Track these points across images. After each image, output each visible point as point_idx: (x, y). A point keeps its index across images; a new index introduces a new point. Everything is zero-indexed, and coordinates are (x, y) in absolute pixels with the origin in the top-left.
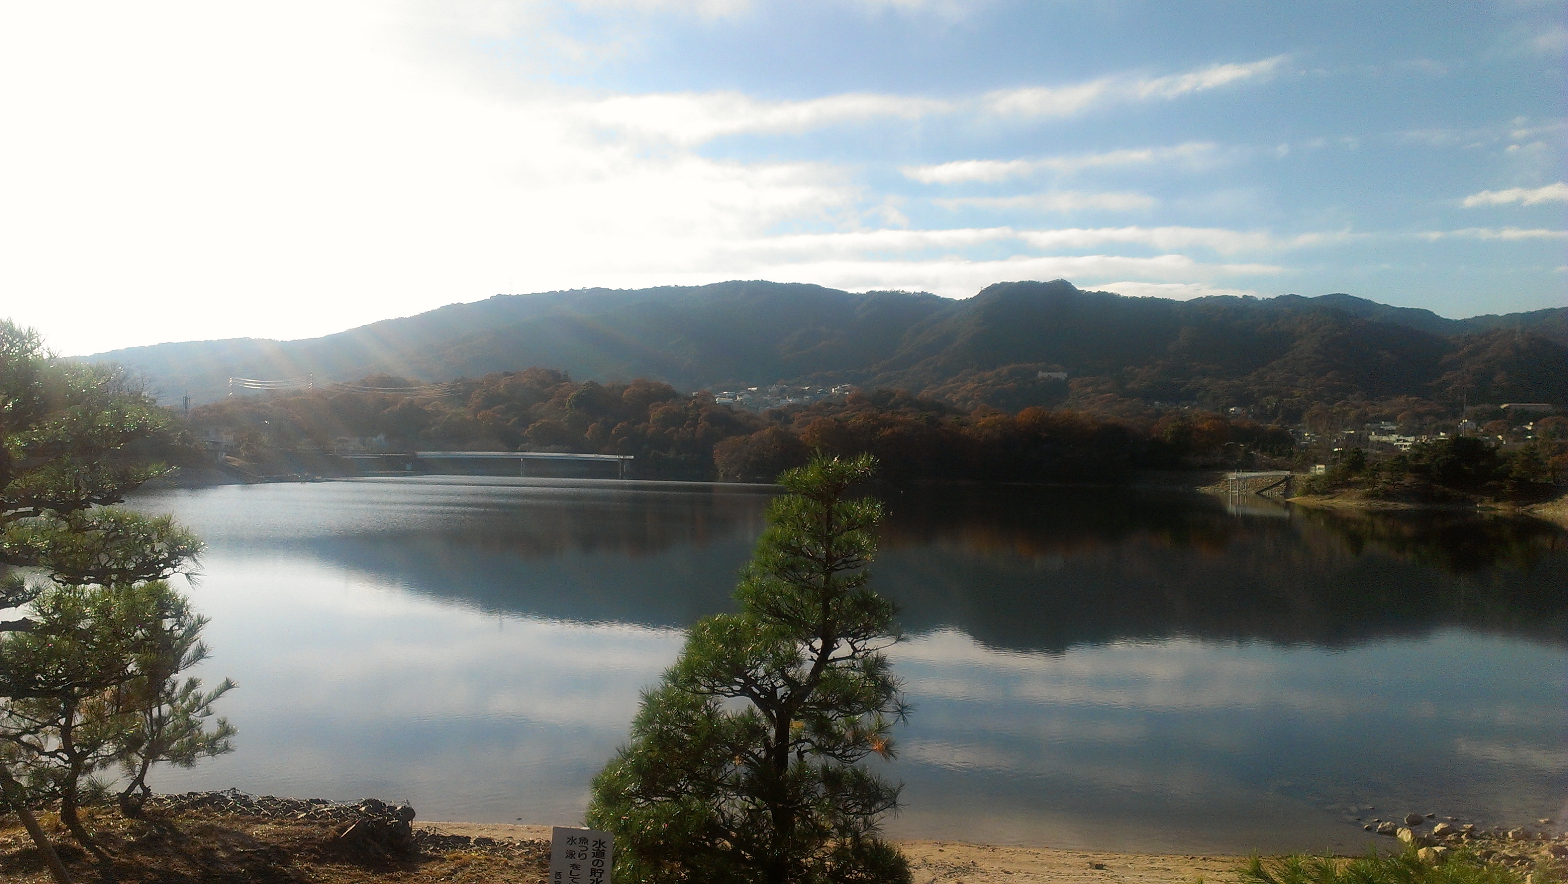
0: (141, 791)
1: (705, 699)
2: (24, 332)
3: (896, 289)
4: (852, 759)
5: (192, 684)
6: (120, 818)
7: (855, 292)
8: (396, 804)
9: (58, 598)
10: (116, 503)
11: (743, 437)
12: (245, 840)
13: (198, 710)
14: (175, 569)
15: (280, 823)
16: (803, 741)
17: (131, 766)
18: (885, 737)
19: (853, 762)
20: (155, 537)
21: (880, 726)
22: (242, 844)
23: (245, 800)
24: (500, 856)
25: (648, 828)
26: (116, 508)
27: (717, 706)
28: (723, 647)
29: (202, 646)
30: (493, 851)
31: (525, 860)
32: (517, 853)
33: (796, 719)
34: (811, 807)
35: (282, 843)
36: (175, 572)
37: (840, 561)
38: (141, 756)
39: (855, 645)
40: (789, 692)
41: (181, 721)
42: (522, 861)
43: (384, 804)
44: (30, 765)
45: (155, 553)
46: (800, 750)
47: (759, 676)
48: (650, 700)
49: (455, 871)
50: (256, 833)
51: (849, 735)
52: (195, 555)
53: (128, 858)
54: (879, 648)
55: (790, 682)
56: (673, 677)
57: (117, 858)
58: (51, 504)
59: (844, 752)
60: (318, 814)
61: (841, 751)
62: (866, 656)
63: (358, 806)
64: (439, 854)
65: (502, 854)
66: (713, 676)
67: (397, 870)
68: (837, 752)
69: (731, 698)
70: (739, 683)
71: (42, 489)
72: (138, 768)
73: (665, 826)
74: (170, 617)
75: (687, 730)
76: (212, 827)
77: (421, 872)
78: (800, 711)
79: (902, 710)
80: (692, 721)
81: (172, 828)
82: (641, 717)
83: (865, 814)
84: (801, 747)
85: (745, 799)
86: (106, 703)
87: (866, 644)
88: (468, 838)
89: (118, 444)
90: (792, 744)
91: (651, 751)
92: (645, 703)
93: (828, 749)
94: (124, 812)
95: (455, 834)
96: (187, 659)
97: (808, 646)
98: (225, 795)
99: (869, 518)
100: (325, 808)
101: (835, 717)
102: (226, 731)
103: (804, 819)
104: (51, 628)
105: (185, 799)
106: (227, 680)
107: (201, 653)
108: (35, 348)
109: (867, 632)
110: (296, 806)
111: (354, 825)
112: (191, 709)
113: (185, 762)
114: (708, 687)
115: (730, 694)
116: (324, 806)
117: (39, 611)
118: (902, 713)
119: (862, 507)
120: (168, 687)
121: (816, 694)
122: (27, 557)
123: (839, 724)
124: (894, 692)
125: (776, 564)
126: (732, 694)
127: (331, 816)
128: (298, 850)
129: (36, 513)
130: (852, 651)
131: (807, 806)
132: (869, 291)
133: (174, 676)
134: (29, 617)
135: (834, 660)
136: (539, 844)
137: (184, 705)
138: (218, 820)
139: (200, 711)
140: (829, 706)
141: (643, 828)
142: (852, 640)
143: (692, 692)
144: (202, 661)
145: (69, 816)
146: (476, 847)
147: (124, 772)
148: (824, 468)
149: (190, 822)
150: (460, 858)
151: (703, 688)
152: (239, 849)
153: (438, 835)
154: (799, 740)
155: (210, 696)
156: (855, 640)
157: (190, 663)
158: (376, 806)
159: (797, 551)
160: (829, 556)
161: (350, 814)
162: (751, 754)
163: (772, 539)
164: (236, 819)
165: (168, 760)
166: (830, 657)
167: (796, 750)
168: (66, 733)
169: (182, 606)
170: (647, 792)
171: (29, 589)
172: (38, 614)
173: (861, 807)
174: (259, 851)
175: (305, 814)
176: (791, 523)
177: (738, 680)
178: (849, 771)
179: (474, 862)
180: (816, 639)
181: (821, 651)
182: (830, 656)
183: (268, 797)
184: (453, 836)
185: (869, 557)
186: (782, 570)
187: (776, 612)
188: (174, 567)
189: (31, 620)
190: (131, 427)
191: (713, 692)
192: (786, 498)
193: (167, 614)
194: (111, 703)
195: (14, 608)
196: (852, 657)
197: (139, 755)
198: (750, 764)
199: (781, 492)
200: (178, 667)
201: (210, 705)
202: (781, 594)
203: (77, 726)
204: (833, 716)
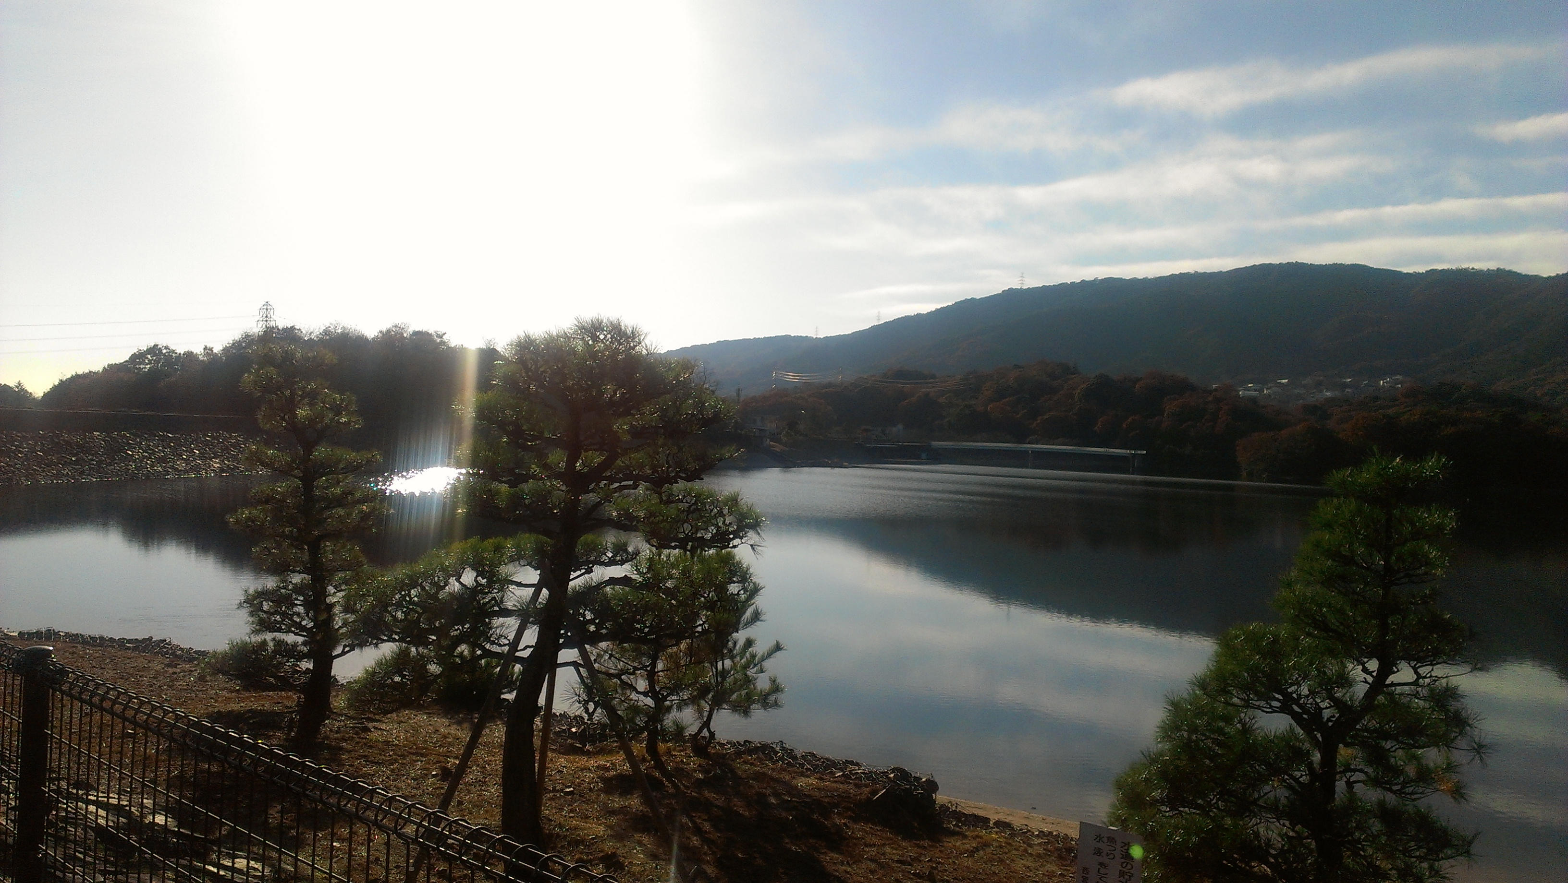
0: (707, 734)
1: (1239, 712)
2: (629, 332)
3: (1464, 266)
4: (1413, 797)
5: (749, 643)
6: (691, 757)
7: (1411, 271)
8: (921, 776)
9: (650, 560)
10: (697, 480)
11: (1272, 434)
12: (793, 790)
13: (753, 668)
14: (743, 540)
15: (821, 779)
16: (1355, 770)
17: (700, 711)
18: (1455, 778)
19: (1414, 800)
20: (726, 511)
21: (1449, 764)
22: (789, 794)
23: (790, 753)
24: (1019, 842)
25: (1177, 839)
26: (697, 485)
27: (1253, 721)
28: (1260, 658)
29: (757, 611)
30: (1013, 835)
31: (1044, 849)
32: (1037, 841)
33: (1347, 745)
34: (1363, 843)
35: (822, 797)
36: (742, 543)
37: (1402, 575)
38: (708, 704)
39: (1418, 670)
40: (1337, 715)
41: (739, 676)
42: (1041, 851)
43: (910, 774)
44: (624, 701)
45: (726, 525)
46: (1349, 780)
47: (1302, 693)
48: (1175, 706)
49: (977, 850)
50: (801, 785)
51: (1411, 771)
52: (758, 528)
53: (697, 793)
54: (1450, 676)
55: (1338, 703)
56: (1202, 684)
57: (689, 792)
58: (646, 479)
59: (1403, 787)
60: (853, 775)
61: (1399, 787)
62: (1433, 684)
63: (887, 772)
64: (961, 830)
65: (1021, 839)
66: (1247, 688)
67: (924, 839)
68: (1395, 788)
69: (1268, 714)
70: (1278, 700)
71: (641, 467)
72: (706, 714)
73: (1196, 840)
74: (737, 582)
75: (1220, 744)
76: (764, 774)
77: (945, 844)
78: (1352, 737)
79: (1479, 749)
80: (1224, 734)
81: (732, 771)
82: (1167, 722)
83: (1430, 859)
84: (1350, 777)
85: (1284, 823)
86: (681, 654)
87: (1432, 670)
88: (988, 820)
89: (699, 429)
90: (1340, 772)
91: (1178, 759)
92: (1171, 708)
93: (1387, 783)
94: (694, 751)
95: (976, 813)
96: (745, 621)
97: (1361, 667)
98: (774, 746)
99: (1440, 528)
100: (859, 770)
101: (1394, 748)
102: (776, 688)
103: (1355, 854)
104: (646, 586)
105: (742, 746)
106: (777, 642)
107: (756, 617)
108: (636, 346)
109: (1434, 657)
110: (833, 764)
111: (885, 790)
112: (746, 667)
113: (744, 713)
114: (1241, 699)
115: (1268, 710)
116: (857, 768)
117: (636, 570)
118: (1479, 753)
119: (1430, 515)
120: (730, 644)
121: (1369, 722)
122: (630, 523)
123: (1398, 756)
124: (1469, 728)
125: (1323, 572)
126: (1270, 710)
127: (864, 779)
128: (837, 806)
129: (635, 487)
130: (1415, 677)
131: (1359, 841)
132: (1429, 269)
133: (735, 635)
134: (628, 574)
135: (1393, 684)
136: (1058, 836)
137: (743, 661)
138: (768, 768)
139: (755, 668)
140: (1387, 736)
141: (1171, 837)
142: (1416, 665)
143: (1224, 703)
144: (758, 623)
145: (652, 748)
146: (996, 829)
147: (694, 716)
148: (1384, 469)
149: (747, 767)
150: (981, 837)
151: (1235, 700)
152: (786, 798)
153: (959, 811)
154: (1348, 769)
155: (763, 656)
156: (1419, 664)
157: (749, 623)
158: (903, 774)
159: (1348, 561)
160: (1387, 567)
161: (881, 779)
162: (1292, 777)
163: (1317, 545)
164: (785, 770)
165: (729, 709)
166: (1388, 682)
167: (1345, 779)
168: (651, 676)
169: (746, 573)
170: (1174, 801)
171: (631, 551)
172: (635, 572)
173: (1425, 850)
174: (804, 802)
175: (841, 773)
176: (1341, 528)
177: (1277, 696)
178: (1410, 809)
179: (995, 844)
180: (1370, 660)
181: (1377, 674)
182: (1388, 680)
183: (810, 753)
184: (974, 815)
185: (1439, 572)
186: (1329, 580)
187: (1323, 626)
188: (741, 538)
189: (631, 578)
190: (710, 413)
191: (1247, 705)
192: (1335, 500)
193: (734, 579)
194: (686, 654)
195: (620, 566)
196: (1415, 683)
197: (706, 702)
198: (1289, 787)
199: (1331, 494)
200: (738, 627)
201: (764, 663)
202: (1329, 606)
203: (659, 672)
204: (1392, 747)
